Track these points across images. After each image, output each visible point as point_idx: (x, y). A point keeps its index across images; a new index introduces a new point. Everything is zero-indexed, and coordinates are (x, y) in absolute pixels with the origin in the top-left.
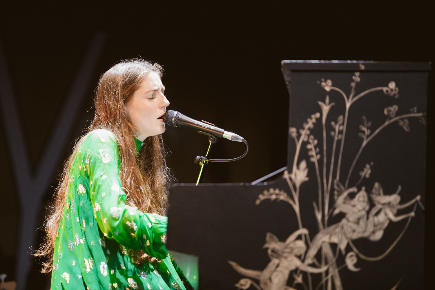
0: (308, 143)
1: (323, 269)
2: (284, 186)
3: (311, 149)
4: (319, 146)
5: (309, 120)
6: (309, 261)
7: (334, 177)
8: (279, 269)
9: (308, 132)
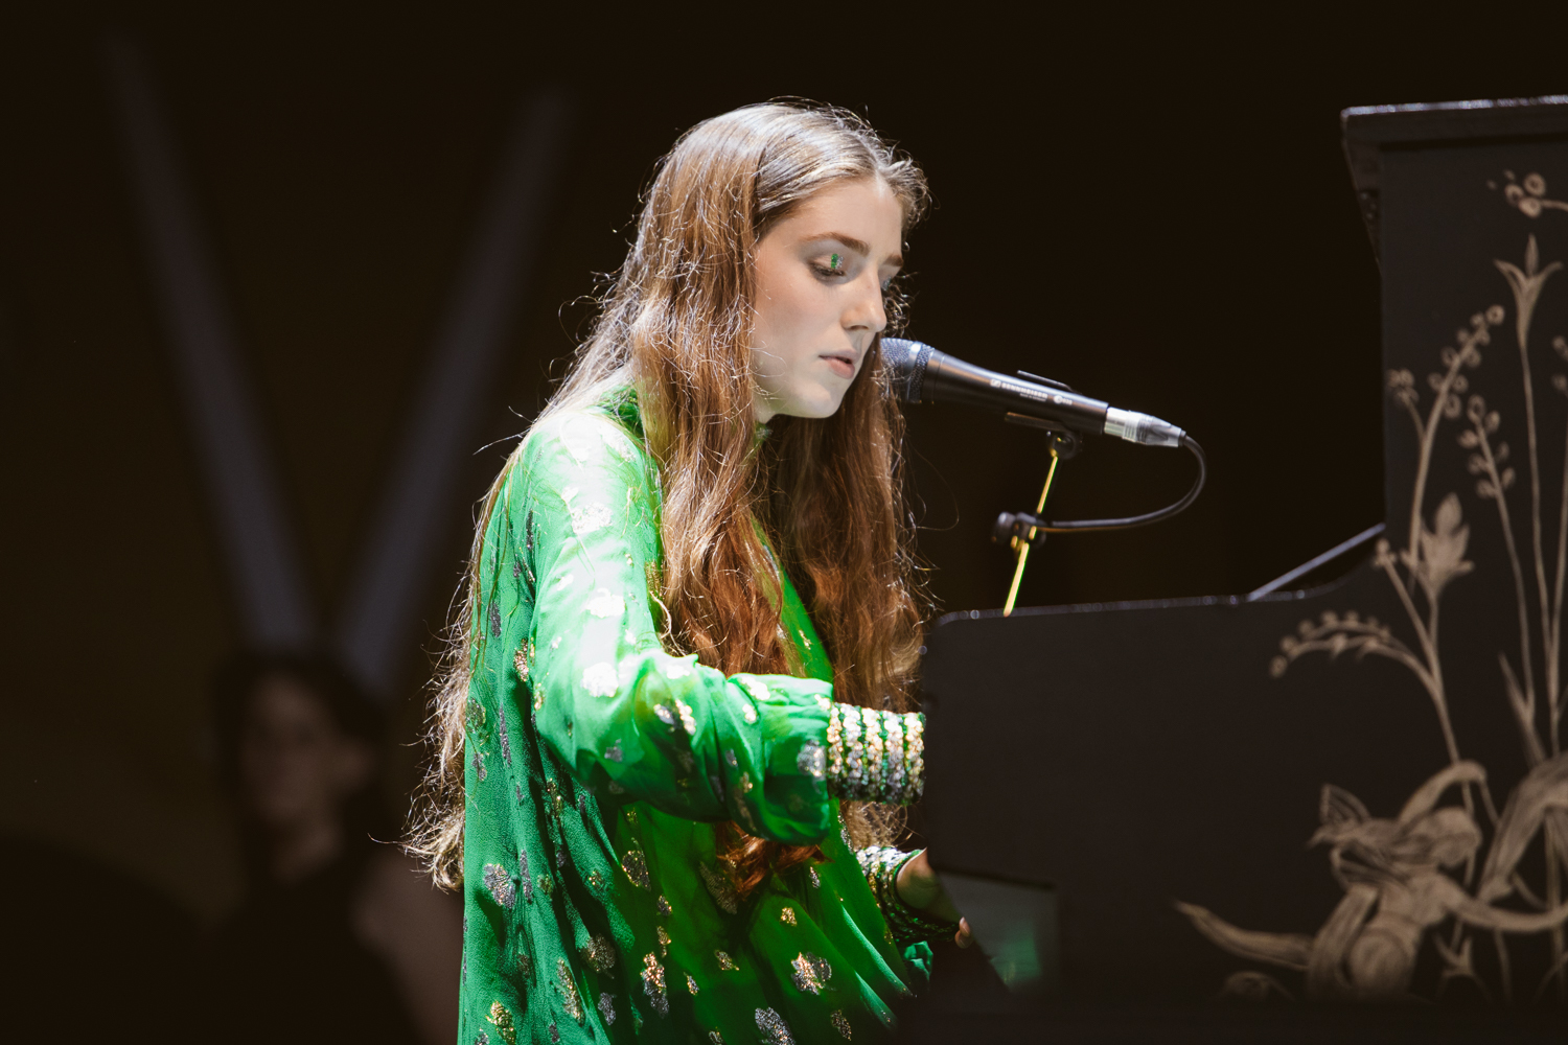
0: (1464, 424)
1: (1554, 917)
2: (1379, 599)
3: (1478, 450)
4: (1511, 431)
5: (1462, 336)
6: (1496, 887)
8: (1378, 923)
9: (1462, 384)
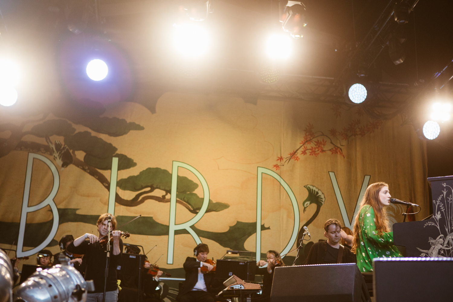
0: (440, 205)
1: (451, 248)
2: (433, 220)
3: (441, 207)
4: (444, 205)
5: (439, 197)
6: (445, 245)
7: (451, 216)
8: (434, 249)
9: (440, 201)
